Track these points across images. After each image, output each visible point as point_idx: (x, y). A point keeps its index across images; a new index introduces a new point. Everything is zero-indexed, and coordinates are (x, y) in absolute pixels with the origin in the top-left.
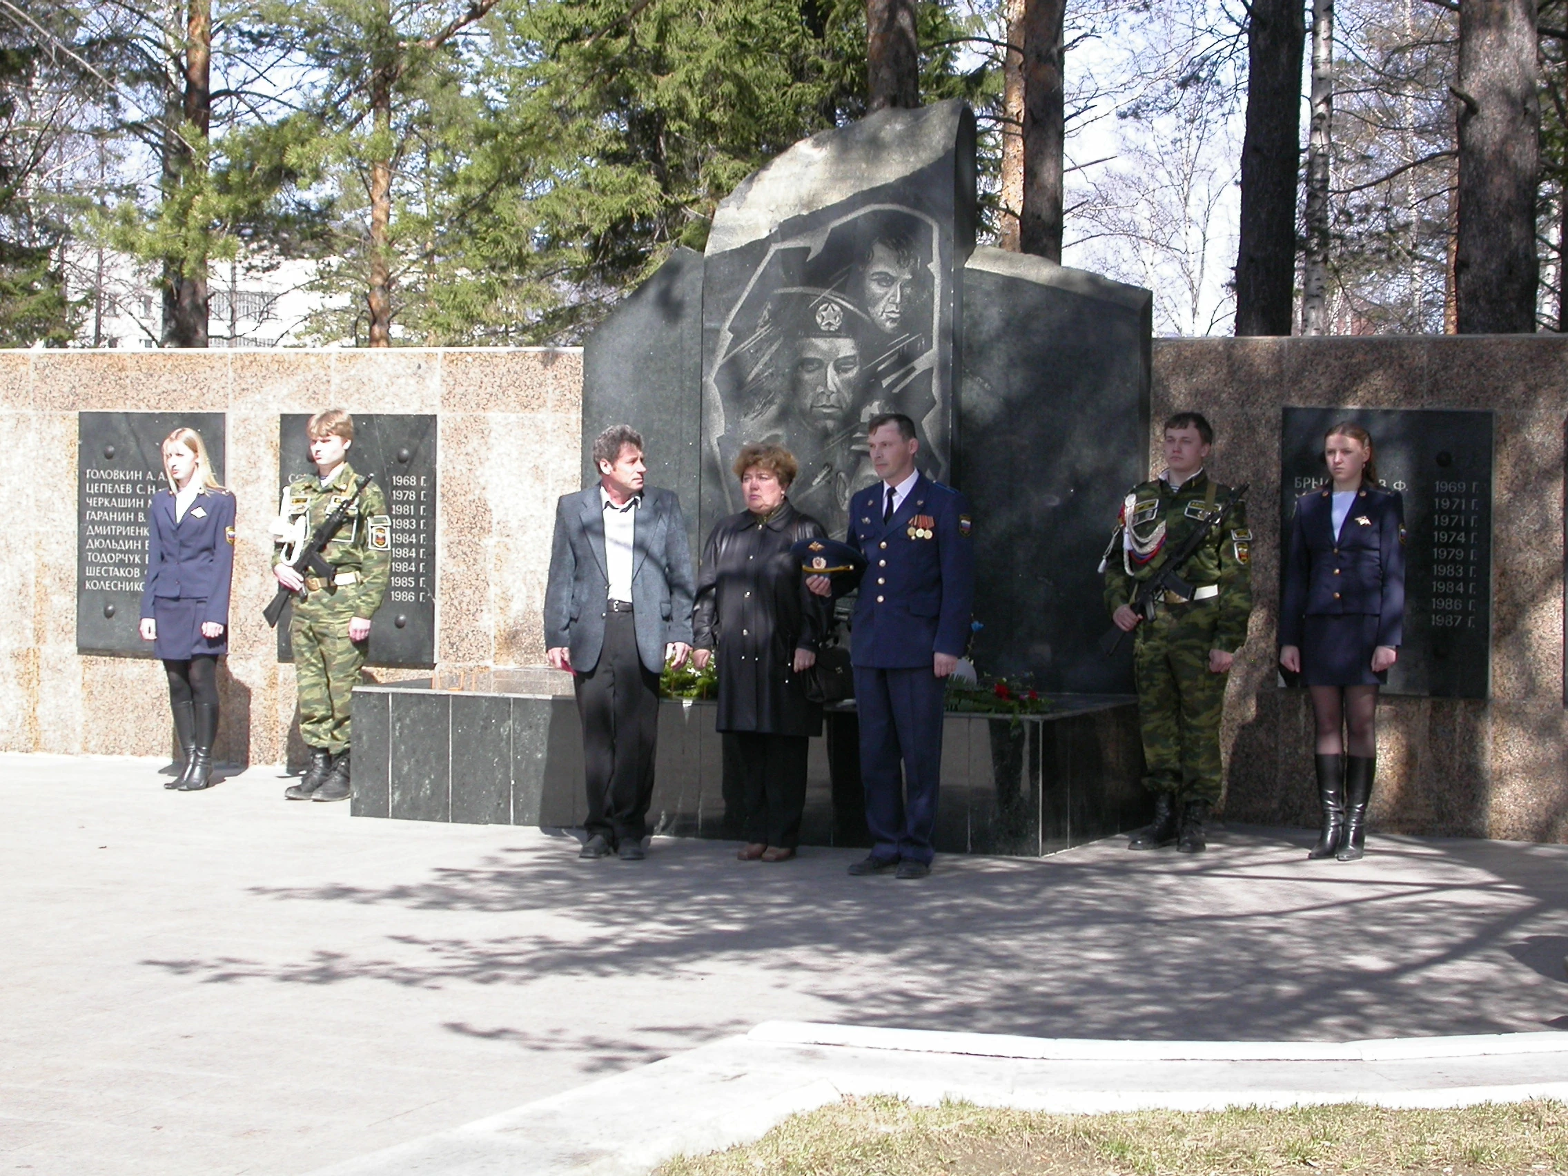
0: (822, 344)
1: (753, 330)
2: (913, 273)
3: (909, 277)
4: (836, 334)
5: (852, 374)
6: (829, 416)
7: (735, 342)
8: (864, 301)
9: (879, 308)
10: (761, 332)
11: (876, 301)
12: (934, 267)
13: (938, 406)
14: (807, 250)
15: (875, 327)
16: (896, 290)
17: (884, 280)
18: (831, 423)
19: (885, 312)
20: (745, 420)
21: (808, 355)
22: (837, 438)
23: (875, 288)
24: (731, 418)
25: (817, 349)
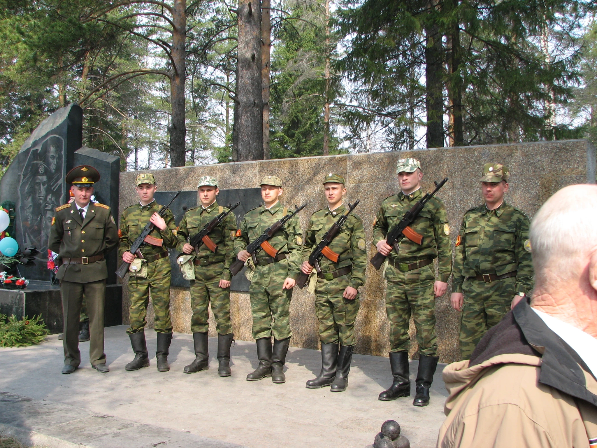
0: (39, 177)
1: (27, 175)
2: (59, 155)
3: (57, 156)
4: (42, 175)
5: (46, 186)
6: (41, 199)
7: (24, 178)
8: (49, 164)
9: (51, 166)
10: (29, 175)
11: (51, 164)
12: (63, 153)
13: (63, 195)
14: (38, 150)
15: (51, 171)
16: (55, 160)
17: (53, 157)
18: (41, 201)
19: (53, 167)
20: (25, 201)
21: (38, 181)
22: (43, 205)
23: (51, 160)
24: (23, 201)
25: (39, 179)
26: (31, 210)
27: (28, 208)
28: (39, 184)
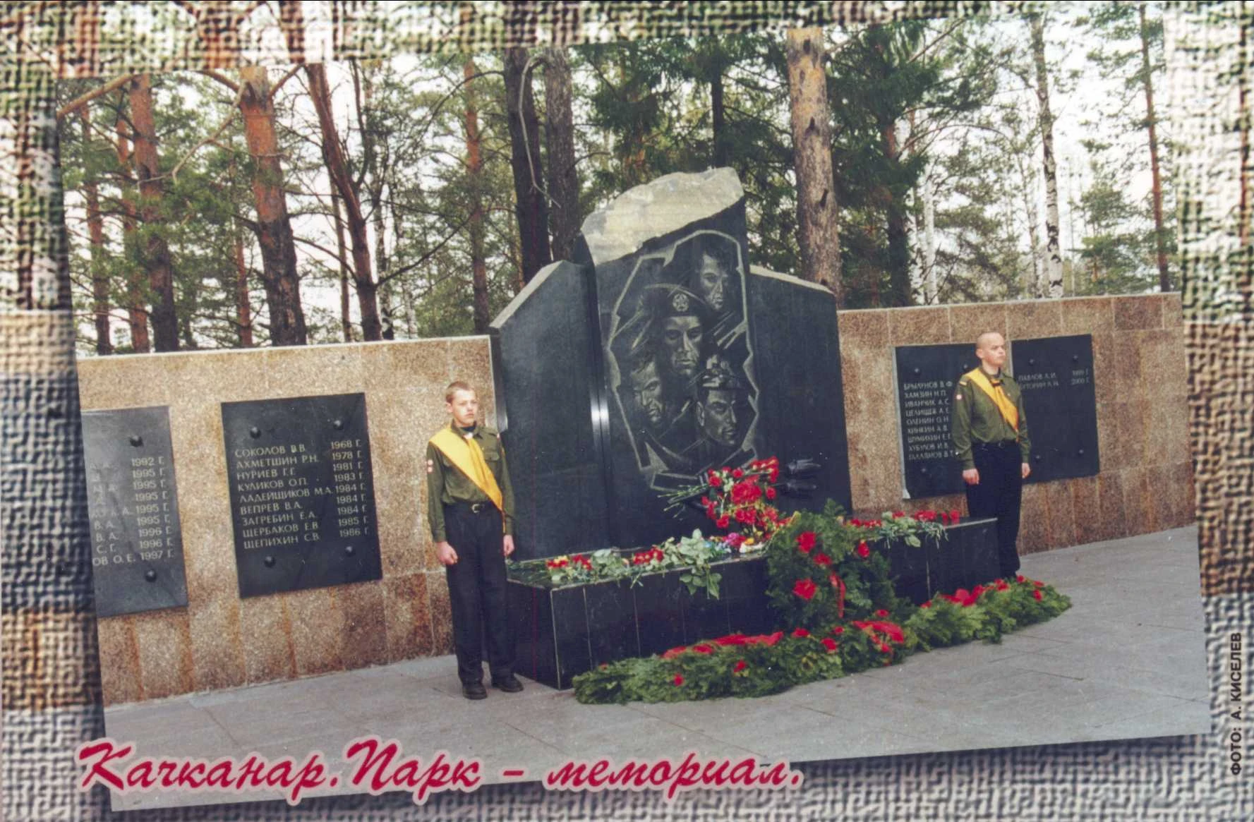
0: (678, 320)
1: (632, 313)
2: (729, 273)
3: (726, 275)
4: (687, 314)
5: (698, 339)
6: (687, 367)
7: (622, 322)
8: (703, 293)
9: (711, 297)
10: (639, 314)
11: (707, 292)
12: (739, 270)
13: (751, 356)
14: (662, 260)
15: (710, 308)
16: (719, 283)
17: (712, 278)
18: (689, 371)
19: (715, 297)
20: (633, 373)
21: (670, 328)
22: (694, 380)
23: (707, 283)
24: (624, 373)
25: (675, 324)
26: (657, 391)
27: (648, 388)
28: (678, 334)
